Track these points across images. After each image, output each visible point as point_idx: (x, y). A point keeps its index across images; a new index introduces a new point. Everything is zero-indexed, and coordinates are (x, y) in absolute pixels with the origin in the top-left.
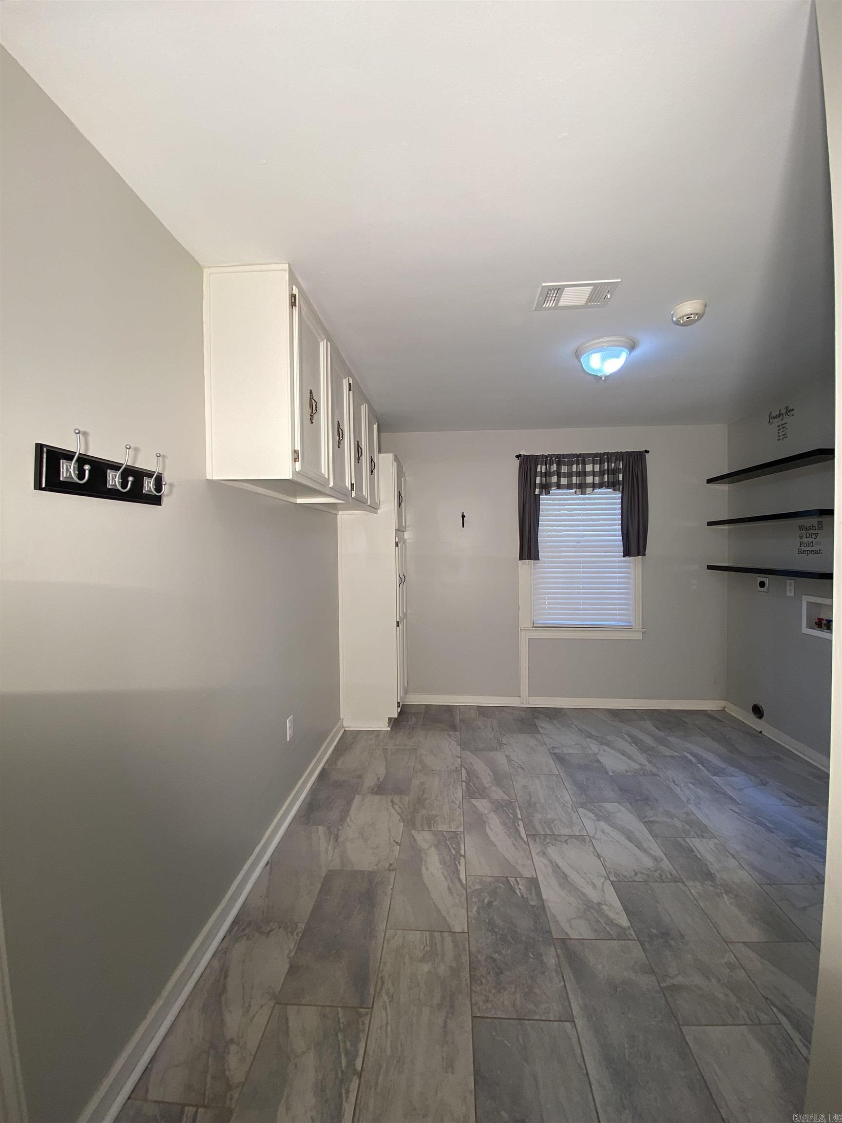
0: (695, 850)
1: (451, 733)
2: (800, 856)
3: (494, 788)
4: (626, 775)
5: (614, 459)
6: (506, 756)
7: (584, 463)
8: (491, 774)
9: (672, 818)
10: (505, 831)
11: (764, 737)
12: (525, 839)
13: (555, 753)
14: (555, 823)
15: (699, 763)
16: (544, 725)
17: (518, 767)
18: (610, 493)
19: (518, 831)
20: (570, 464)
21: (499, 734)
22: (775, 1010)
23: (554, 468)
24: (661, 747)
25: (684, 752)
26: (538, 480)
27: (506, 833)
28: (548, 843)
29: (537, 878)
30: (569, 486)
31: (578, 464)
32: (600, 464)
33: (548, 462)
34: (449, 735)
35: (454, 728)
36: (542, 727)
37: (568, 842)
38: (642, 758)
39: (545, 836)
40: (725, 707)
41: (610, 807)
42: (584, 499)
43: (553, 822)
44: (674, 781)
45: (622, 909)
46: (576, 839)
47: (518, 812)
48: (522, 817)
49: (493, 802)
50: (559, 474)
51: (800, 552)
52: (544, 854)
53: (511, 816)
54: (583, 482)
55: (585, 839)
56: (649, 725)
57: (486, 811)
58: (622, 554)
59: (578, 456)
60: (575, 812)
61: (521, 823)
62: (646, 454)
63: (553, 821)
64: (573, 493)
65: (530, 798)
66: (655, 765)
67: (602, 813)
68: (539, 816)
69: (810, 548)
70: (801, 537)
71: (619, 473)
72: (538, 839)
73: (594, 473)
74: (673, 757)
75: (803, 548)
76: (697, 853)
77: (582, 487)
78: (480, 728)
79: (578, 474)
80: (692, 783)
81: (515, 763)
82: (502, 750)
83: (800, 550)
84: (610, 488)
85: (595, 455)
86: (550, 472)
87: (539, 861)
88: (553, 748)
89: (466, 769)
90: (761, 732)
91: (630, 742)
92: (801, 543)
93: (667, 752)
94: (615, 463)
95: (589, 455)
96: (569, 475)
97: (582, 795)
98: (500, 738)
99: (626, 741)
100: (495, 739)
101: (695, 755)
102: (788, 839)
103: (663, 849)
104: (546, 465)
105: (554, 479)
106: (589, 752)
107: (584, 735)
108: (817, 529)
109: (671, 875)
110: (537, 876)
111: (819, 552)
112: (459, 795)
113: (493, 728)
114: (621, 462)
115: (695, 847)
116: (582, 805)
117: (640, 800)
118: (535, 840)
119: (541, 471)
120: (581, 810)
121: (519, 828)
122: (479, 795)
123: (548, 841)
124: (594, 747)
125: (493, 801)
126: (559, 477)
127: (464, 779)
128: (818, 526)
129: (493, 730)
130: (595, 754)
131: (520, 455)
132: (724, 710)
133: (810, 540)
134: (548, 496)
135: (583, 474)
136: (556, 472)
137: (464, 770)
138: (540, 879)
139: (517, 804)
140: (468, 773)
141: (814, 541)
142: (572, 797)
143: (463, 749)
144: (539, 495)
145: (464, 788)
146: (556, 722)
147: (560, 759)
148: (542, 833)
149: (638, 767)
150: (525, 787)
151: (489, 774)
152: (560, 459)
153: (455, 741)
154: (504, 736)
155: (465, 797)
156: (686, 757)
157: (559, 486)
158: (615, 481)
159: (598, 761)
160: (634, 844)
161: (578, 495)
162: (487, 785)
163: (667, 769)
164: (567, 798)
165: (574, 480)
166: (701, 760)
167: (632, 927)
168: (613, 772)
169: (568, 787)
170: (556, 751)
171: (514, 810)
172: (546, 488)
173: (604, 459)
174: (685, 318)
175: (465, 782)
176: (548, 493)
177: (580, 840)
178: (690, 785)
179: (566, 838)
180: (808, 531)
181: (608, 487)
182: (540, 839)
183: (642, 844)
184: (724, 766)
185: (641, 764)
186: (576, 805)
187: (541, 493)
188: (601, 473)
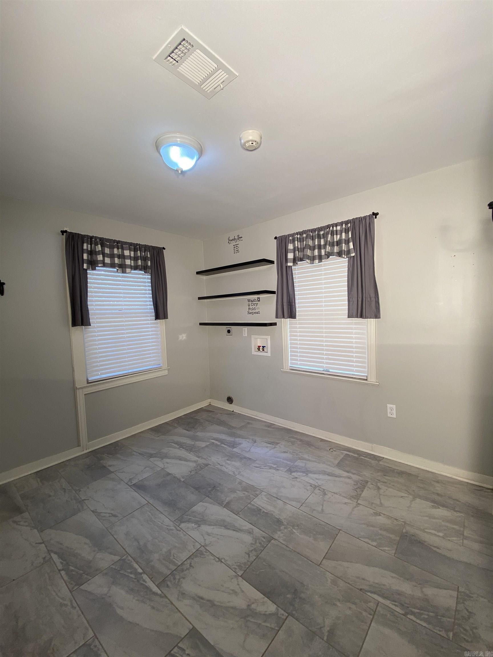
0: (261, 508)
1: (17, 518)
2: (297, 478)
3: (99, 556)
4: (192, 475)
5: (143, 249)
6: (93, 511)
7: (123, 249)
8: (87, 541)
9: (236, 492)
10: (136, 598)
11: (236, 413)
12: (159, 592)
13: (133, 484)
14: (172, 554)
15: (222, 444)
16: (111, 463)
17: (109, 516)
18: (142, 274)
19: (147, 588)
20: (112, 248)
21: (74, 492)
22: (369, 594)
23: (99, 248)
24: (197, 443)
25: (210, 440)
26: (85, 256)
27: (138, 600)
28: (179, 579)
29: (194, 627)
30: (113, 265)
31: (118, 248)
32: (134, 251)
33: (93, 242)
34: (15, 522)
35: (18, 510)
36: (110, 466)
37: (192, 565)
38: (192, 456)
39: (172, 574)
40: (210, 403)
41: (199, 508)
42: (123, 277)
43: (170, 553)
44: (219, 464)
45: (264, 596)
46: (196, 556)
47: (136, 566)
48: (142, 570)
49: (106, 574)
50: (104, 255)
51: (249, 313)
52: (183, 595)
53: (132, 576)
54: (123, 263)
55: (201, 551)
56: (180, 430)
57: (105, 590)
58: (154, 318)
59: (118, 242)
60: (180, 531)
61: (145, 577)
62: (163, 250)
63: (169, 551)
64: (115, 271)
65: (138, 542)
66: (202, 458)
67: (197, 518)
68: (156, 556)
69: (254, 311)
70: (249, 306)
71: (148, 260)
72: (169, 583)
73: (130, 258)
74: (207, 446)
75: (250, 311)
76: (263, 510)
77: (122, 267)
78: (50, 496)
79: (119, 257)
80: (228, 460)
81: (105, 515)
82: (85, 507)
83: (249, 312)
84: (143, 270)
85: (131, 244)
86: (96, 252)
87: (184, 605)
88: (130, 480)
89: (55, 553)
90: (233, 411)
91: (179, 448)
92: (249, 309)
93: (203, 444)
94: (145, 252)
95: (126, 243)
96: (112, 256)
97: (175, 510)
98: (77, 495)
99: (175, 448)
100: (72, 500)
101: (217, 440)
102: (286, 470)
103: (247, 520)
104: (91, 245)
105: (100, 258)
106: (158, 470)
107: (145, 457)
108: (257, 301)
109: (264, 537)
110: (192, 625)
111: (258, 313)
112: (65, 591)
113: (64, 489)
114: (149, 253)
115: (260, 506)
116: (181, 520)
117: (212, 490)
118: (168, 586)
119: (87, 249)
120: (183, 525)
121: (146, 584)
122: (87, 575)
123: (177, 577)
124: (159, 464)
125: (105, 572)
126: (104, 257)
127: (60, 567)
128: (258, 300)
129: (65, 491)
130: (163, 469)
131: (66, 231)
132: (210, 404)
133: (254, 307)
134: (94, 272)
135: (122, 257)
136: (101, 252)
137: (55, 557)
138: (198, 626)
139: (130, 558)
140: (61, 556)
141: (256, 307)
142: (170, 517)
143: (41, 531)
144: (86, 270)
145: (66, 578)
146: (118, 456)
147: (140, 487)
148: (169, 572)
149: (194, 465)
150: (127, 534)
151: (85, 543)
152: (103, 242)
153: (26, 526)
154: (80, 491)
155: (73, 588)
156: (213, 443)
157: (104, 265)
158: (145, 266)
159: (169, 474)
160: (231, 530)
161: (119, 273)
162: (90, 558)
163: (210, 457)
164: (167, 521)
165: (117, 261)
166: (222, 441)
167: (279, 607)
168: (183, 477)
169: (161, 509)
170: (134, 482)
171: (131, 567)
172: (93, 264)
173: (138, 248)
174: (251, 143)
175: (63, 570)
176: (94, 269)
177: (199, 555)
178: (228, 462)
179: (189, 561)
180: (252, 302)
181: (141, 270)
182: (171, 581)
183: (235, 526)
184: (233, 440)
185: (195, 462)
186: (176, 523)
187: (88, 268)
188: (136, 259)
